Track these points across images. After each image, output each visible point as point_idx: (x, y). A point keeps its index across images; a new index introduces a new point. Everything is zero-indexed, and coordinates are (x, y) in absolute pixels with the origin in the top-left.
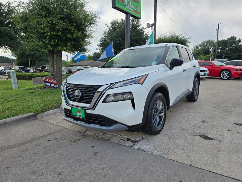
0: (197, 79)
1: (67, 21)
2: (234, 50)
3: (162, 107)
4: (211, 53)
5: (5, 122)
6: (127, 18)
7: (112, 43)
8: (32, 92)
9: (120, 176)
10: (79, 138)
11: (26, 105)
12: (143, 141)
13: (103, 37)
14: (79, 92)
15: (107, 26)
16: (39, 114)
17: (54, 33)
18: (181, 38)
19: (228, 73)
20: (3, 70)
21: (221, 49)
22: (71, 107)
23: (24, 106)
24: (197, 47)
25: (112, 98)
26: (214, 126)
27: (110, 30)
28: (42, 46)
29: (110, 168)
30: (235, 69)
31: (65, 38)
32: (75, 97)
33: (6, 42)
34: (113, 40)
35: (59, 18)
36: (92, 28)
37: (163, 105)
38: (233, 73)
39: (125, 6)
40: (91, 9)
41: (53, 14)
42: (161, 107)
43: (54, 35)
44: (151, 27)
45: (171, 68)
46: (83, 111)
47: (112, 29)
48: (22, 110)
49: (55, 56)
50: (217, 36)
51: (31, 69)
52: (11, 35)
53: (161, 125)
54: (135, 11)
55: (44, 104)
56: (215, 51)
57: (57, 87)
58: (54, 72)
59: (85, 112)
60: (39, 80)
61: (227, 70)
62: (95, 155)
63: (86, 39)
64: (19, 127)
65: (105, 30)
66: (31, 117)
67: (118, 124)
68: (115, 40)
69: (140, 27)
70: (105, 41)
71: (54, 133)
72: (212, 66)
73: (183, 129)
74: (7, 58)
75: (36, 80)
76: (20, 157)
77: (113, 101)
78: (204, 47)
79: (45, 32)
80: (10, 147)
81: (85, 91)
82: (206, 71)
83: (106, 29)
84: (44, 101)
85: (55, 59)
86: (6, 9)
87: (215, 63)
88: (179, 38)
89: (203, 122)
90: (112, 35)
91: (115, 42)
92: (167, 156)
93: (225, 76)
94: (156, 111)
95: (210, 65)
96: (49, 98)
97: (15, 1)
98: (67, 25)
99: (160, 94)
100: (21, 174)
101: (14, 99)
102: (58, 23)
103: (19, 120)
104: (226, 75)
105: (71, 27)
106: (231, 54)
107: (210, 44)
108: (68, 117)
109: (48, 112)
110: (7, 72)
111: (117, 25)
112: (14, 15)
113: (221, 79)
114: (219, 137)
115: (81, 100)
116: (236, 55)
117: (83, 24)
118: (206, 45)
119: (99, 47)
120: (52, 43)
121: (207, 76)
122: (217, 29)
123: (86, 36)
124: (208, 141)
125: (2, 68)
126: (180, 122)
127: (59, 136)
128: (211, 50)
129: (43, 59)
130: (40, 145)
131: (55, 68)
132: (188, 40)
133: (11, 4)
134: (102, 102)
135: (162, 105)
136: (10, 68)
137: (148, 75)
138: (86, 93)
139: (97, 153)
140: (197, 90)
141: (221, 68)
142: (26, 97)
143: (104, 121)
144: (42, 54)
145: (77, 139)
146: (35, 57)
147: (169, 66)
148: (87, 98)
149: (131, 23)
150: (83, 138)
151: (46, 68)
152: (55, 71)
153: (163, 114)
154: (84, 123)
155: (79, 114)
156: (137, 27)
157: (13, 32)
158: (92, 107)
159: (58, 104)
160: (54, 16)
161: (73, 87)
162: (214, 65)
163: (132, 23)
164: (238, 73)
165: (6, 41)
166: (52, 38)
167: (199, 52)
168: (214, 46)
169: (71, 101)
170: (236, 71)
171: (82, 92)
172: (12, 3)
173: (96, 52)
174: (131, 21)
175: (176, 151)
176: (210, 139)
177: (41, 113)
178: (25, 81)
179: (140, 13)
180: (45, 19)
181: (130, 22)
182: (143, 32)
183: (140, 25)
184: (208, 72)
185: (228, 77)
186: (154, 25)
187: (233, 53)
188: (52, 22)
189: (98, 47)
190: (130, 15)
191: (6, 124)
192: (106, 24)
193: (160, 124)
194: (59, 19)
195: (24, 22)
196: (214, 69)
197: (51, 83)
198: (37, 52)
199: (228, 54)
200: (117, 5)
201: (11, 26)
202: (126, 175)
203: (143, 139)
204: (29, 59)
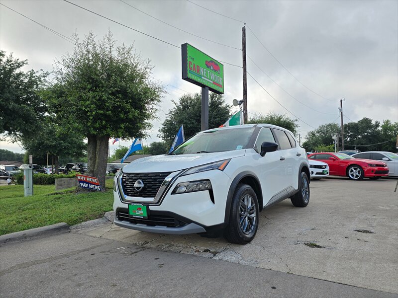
0: (303, 173)
1: (120, 96)
2: (371, 138)
3: (252, 205)
4: (335, 143)
5: (24, 234)
6: (204, 93)
7: (182, 126)
8: (58, 196)
9: (195, 284)
10: (136, 251)
11: (53, 213)
12: (226, 251)
13: (168, 118)
14: (139, 183)
15: (174, 103)
16: (73, 225)
17: (102, 112)
18: (285, 119)
19: (358, 169)
20: (3, 170)
21: (350, 136)
22: (128, 204)
23: (49, 215)
24: (313, 134)
25: (184, 189)
26: (326, 234)
27: (179, 109)
28: (81, 129)
29: (181, 278)
30: (368, 164)
31: (115, 119)
32: (135, 190)
33: (20, 126)
34: (183, 124)
35: (110, 92)
36: (154, 105)
37: (254, 202)
38: (366, 170)
39: (200, 77)
40: (154, 81)
41: (103, 87)
42: (250, 205)
43: (101, 114)
44: (240, 104)
45: (263, 155)
46: (145, 207)
47: (181, 107)
48: (48, 219)
49: (98, 144)
50: (341, 117)
51: (49, 169)
52: (29, 115)
53: (252, 231)
54: (214, 83)
55: (81, 211)
56: (340, 140)
57: (99, 189)
58: (94, 168)
59: (148, 208)
60: (66, 183)
61: (356, 165)
62: (161, 267)
63: (145, 119)
64: (46, 242)
65: (171, 109)
66: (62, 229)
67: (192, 223)
68: (186, 123)
69: (224, 105)
70: (171, 124)
71: (99, 246)
72: (334, 160)
73: (283, 238)
74: (10, 152)
75: (63, 183)
76: (55, 271)
77: (185, 192)
78: (324, 133)
79: (88, 111)
80: (39, 262)
81: (149, 180)
82: (324, 167)
83: (173, 107)
84: (80, 208)
85: (98, 147)
86: (26, 81)
87: (337, 156)
88: (282, 120)
89: (313, 229)
90: (181, 115)
91: (186, 126)
92: (259, 265)
93: (355, 175)
94: (243, 210)
95: (331, 159)
96: (87, 204)
97: (42, 70)
98: (120, 102)
99: (247, 187)
100: (62, 287)
101: (32, 207)
102: (108, 98)
103: (45, 233)
104: (355, 172)
105: (126, 104)
106: (366, 144)
107: (331, 128)
108: (122, 220)
109: (86, 222)
110: (9, 173)
111: (189, 101)
112: (37, 88)
113: (351, 179)
114: (331, 244)
115: (143, 193)
116: (374, 146)
117: (143, 100)
118: (327, 131)
119: (162, 134)
120: (97, 125)
121: (327, 175)
122: (340, 107)
123: (145, 116)
124: (315, 249)
125: (2, 167)
126: (280, 230)
127: (107, 250)
128: (334, 138)
129: (70, 152)
130: (81, 259)
131: (97, 161)
132: (296, 123)
133: (34, 73)
134: (171, 194)
135: (252, 203)
136: (16, 167)
137: (230, 159)
138: (150, 183)
139: (163, 264)
140: (307, 190)
141: (348, 163)
142: (50, 204)
143: (173, 220)
144: (70, 145)
145: (133, 251)
146: (58, 150)
147: (260, 151)
148: (151, 185)
149: (210, 99)
150: (141, 250)
151: (74, 167)
152: (96, 165)
153: (253, 215)
154: (145, 225)
155: (138, 213)
156: (218, 105)
157: (32, 112)
158: (156, 202)
159: (100, 212)
160: (103, 90)
161: (132, 177)
162: (337, 159)
163: (212, 100)
164: (373, 170)
165: (20, 124)
166: (97, 118)
167: (316, 142)
168: (339, 132)
169: (129, 196)
170: (370, 167)
171: (145, 183)
172: (37, 72)
173: (155, 142)
174: (209, 96)
175: (271, 260)
176: (319, 247)
177: (76, 223)
178: (41, 186)
179: (222, 86)
180: (91, 94)
181: (208, 98)
182: (228, 112)
183: (224, 102)
184: (328, 169)
185: (360, 175)
186: (244, 101)
187: (370, 142)
188: (101, 97)
189: (159, 133)
190: (208, 88)
191: (26, 238)
192: (173, 101)
193: (250, 229)
194: (110, 94)
195: (58, 98)
196: (337, 164)
197: (89, 183)
198: (62, 142)
199: (362, 144)
200: (190, 76)
201: (29, 103)
202: (203, 284)
203: (226, 249)
204: (48, 153)
